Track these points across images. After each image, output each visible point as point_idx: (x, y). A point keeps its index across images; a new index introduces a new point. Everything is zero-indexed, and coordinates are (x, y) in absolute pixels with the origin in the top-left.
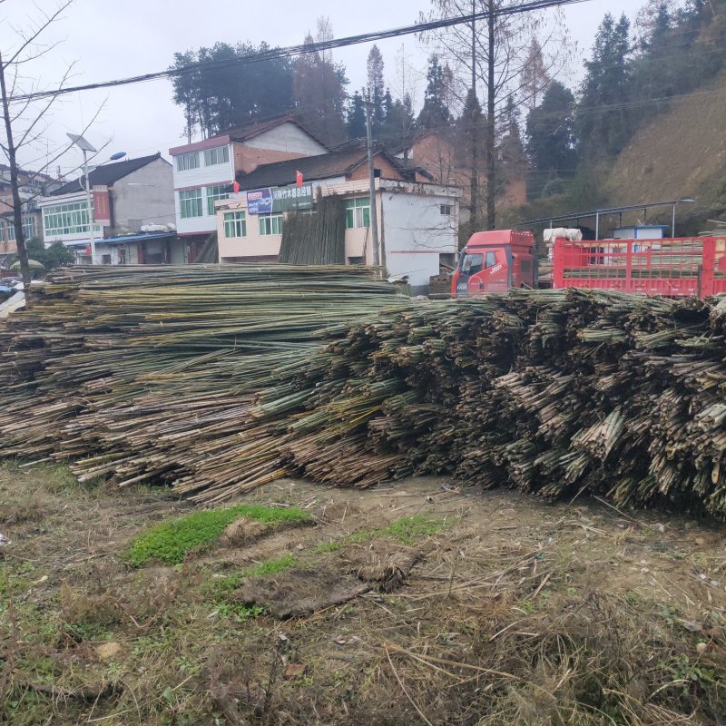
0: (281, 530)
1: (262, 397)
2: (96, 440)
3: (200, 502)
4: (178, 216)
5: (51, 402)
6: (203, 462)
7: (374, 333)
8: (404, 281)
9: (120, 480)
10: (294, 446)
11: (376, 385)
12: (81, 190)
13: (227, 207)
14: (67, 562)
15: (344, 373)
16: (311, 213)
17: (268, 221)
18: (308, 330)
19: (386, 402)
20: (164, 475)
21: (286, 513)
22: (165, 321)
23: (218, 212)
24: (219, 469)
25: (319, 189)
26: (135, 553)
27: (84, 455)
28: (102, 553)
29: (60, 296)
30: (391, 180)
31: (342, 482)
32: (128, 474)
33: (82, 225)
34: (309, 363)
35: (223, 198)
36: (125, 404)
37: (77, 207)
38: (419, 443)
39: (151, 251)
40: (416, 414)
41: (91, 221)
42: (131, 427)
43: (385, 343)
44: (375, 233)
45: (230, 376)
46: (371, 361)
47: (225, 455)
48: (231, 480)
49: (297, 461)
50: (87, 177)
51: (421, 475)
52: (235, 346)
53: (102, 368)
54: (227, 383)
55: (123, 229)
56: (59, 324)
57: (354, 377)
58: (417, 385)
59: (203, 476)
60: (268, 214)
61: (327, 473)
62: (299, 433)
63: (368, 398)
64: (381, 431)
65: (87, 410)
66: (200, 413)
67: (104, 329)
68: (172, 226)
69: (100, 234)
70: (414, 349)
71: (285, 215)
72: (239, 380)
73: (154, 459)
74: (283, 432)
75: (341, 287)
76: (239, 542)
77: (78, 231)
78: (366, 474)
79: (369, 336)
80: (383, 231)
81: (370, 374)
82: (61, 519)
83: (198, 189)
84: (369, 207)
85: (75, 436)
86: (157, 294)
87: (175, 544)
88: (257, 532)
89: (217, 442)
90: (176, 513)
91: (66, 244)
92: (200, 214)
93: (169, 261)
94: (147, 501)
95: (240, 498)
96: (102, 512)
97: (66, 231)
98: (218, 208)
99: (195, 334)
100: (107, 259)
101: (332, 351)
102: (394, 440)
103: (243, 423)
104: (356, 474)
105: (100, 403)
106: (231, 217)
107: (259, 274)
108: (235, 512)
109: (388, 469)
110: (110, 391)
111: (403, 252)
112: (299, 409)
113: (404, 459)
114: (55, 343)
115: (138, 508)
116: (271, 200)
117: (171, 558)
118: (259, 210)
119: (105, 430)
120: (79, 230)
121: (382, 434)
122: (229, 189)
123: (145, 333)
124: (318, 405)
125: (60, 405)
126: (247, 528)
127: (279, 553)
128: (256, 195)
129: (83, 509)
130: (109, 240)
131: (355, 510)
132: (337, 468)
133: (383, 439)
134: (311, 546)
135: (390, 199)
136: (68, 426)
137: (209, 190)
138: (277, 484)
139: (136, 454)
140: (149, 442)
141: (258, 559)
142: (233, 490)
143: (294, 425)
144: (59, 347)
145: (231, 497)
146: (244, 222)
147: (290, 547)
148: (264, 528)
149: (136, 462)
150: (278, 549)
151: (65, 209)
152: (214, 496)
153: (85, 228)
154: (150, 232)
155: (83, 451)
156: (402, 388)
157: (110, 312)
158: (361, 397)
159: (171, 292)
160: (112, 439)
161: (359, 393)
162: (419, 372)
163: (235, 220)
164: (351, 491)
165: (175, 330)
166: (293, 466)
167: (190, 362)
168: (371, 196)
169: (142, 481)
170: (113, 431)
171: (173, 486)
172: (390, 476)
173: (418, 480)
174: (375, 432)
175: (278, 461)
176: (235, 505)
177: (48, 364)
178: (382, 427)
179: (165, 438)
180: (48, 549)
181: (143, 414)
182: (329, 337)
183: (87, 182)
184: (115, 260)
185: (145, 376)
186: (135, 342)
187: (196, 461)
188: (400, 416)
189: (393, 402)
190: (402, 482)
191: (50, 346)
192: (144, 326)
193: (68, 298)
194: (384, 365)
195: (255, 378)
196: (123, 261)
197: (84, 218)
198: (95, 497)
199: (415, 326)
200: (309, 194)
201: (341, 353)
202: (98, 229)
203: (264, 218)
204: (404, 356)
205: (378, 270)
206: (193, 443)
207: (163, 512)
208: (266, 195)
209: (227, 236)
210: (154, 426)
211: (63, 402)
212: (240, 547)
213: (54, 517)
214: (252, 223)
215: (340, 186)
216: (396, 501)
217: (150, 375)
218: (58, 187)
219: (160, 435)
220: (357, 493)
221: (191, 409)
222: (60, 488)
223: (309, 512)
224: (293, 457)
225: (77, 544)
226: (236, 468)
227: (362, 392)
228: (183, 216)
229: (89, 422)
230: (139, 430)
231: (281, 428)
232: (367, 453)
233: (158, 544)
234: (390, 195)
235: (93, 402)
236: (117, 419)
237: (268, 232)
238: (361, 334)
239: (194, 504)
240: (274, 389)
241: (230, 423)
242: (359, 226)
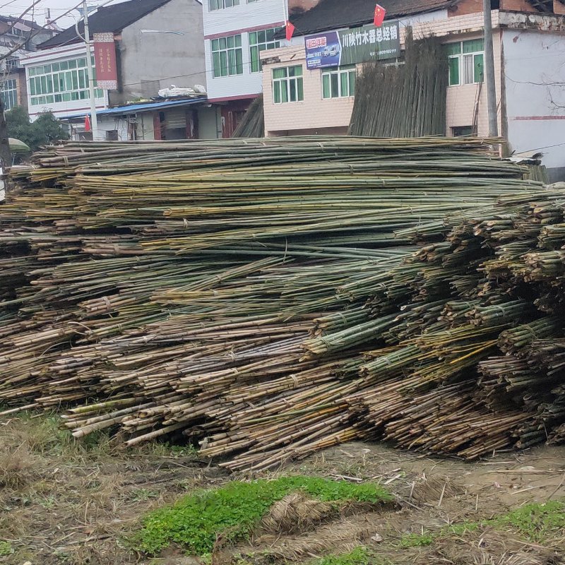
0: (349, 513)
1: (323, 326)
2: (96, 380)
3: (238, 470)
4: (209, 74)
5: (38, 328)
6: (241, 414)
7: (486, 235)
8: (535, 162)
9: (128, 436)
10: (369, 396)
11: (489, 309)
12: (79, 40)
13: (276, 60)
14: (58, 545)
15: (441, 292)
16: (397, 64)
17: (334, 77)
18: (389, 230)
19: (504, 334)
20: (187, 431)
21: (356, 489)
22: (190, 218)
23: (264, 67)
24: (262, 424)
25: (409, 29)
26: (147, 535)
27: (81, 402)
28: (103, 535)
29: (50, 184)
30: (516, 12)
31: (439, 450)
32: (139, 428)
33: (79, 90)
34: (391, 278)
35: (271, 47)
36: (135, 332)
37: (72, 64)
38: (555, 396)
39: (172, 124)
40: (551, 352)
41: (91, 83)
42: (144, 364)
43: (504, 248)
44: (492, 90)
45: (278, 295)
46: (482, 275)
47: (271, 405)
48: (279, 441)
49: (373, 417)
50: (86, 21)
51: (558, 444)
52: (286, 252)
53: (105, 282)
54: (274, 305)
55: (134, 94)
56: (49, 223)
57: (456, 297)
58: (550, 310)
59: (241, 434)
60: (335, 68)
61: (416, 436)
62: (376, 378)
63: (477, 327)
64: (496, 377)
65: (85, 340)
66: (236, 346)
67: (108, 230)
68: (202, 89)
69: (104, 101)
70: (548, 257)
71: (359, 68)
72: (290, 300)
73: (174, 407)
74: (353, 375)
75: (439, 168)
76: (290, 527)
77: (73, 99)
78: (475, 439)
79: (480, 238)
80: (503, 88)
81: (480, 294)
82: (50, 486)
83: (236, 35)
84: (483, 53)
85: (69, 375)
86: (180, 181)
87: (202, 526)
88: (315, 514)
89: (261, 386)
90: (203, 484)
91: (57, 116)
92: (240, 71)
93: (196, 136)
94: (165, 467)
95: (292, 467)
96: (103, 479)
97: (58, 99)
98: (265, 62)
99: (230, 236)
100: (112, 135)
101: (426, 261)
102: (520, 390)
103: (296, 362)
104: (460, 438)
105: (103, 331)
106: (282, 72)
107: (320, 151)
108: (285, 485)
109: (507, 434)
110: (115, 315)
111: (534, 118)
112: (376, 342)
113: (531, 419)
114: (43, 248)
115: (153, 475)
116: (338, 47)
117: (197, 545)
118: (322, 63)
119: (110, 367)
120: (75, 97)
121: (499, 382)
122: (280, 34)
123: (163, 235)
124: (403, 338)
125: (50, 333)
126: (301, 507)
127: (347, 545)
128: (318, 41)
129: (78, 474)
130: (116, 110)
131: (458, 490)
132: (432, 429)
133: (500, 389)
134: (393, 537)
135: (515, 40)
136: (59, 361)
137: (253, 36)
138: (344, 449)
139: (149, 400)
140: (168, 385)
141: (318, 553)
142: (282, 454)
143: (369, 366)
144: (48, 254)
145: (279, 464)
146: (300, 80)
147: (363, 537)
148: (325, 509)
149: (150, 411)
150: (345, 540)
151: (56, 68)
152: (256, 463)
153: (82, 93)
154: (170, 98)
155: (79, 396)
156: (529, 315)
157: (117, 206)
158: (467, 327)
159: (198, 178)
160: (119, 379)
161: (464, 320)
162: (555, 291)
163: (289, 78)
164: (452, 464)
165: (204, 230)
166: (368, 425)
167: (224, 274)
168: (485, 36)
169: (158, 438)
170: (121, 368)
171: (199, 447)
172: (510, 444)
173: (554, 450)
174: (487, 378)
175: (346, 416)
176: (284, 474)
177: (36, 277)
178: (498, 371)
179: (189, 378)
180: (33, 526)
181: (160, 345)
182: (420, 239)
183: (86, 28)
184: (124, 135)
185: (163, 294)
186: (149, 247)
187: (230, 413)
188: (525, 356)
189: (516, 335)
190: (529, 453)
191: (36, 252)
192: (161, 225)
193: (61, 186)
194: (501, 280)
195: (313, 299)
196: (134, 135)
197: (83, 80)
198: (94, 459)
199: (550, 223)
200: (394, 36)
201: (438, 262)
202: (101, 95)
203: (328, 73)
204: (532, 266)
205: (495, 143)
206: (228, 387)
207: (185, 481)
208: (332, 40)
209: (277, 100)
210: (175, 363)
211: (54, 328)
212: (292, 533)
213: (41, 484)
214: (312, 81)
215: (440, 24)
216: (519, 480)
217: (171, 292)
218: (48, 37)
219: (183, 375)
220: (460, 466)
221: (224, 340)
222: (48, 446)
223: (390, 490)
224: (367, 412)
225: (72, 520)
226: (286, 424)
227: (468, 318)
228: (216, 74)
229: (89, 356)
230: (155, 368)
231: (349, 370)
232: (476, 408)
233: (180, 524)
234: (514, 35)
235: (93, 328)
236: (125, 352)
237: (335, 93)
238: (468, 235)
239: (228, 472)
240: (340, 314)
241: (279, 361)
242: (467, 82)
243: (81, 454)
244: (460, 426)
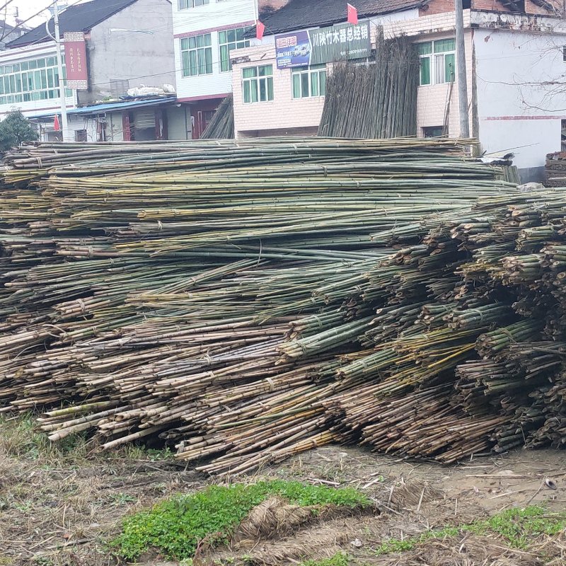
0: (328, 518)
1: (298, 329)
2: (72, 383)
3: (214, 474)
4: (179, 75)
5: (12, 330)
6: (217, 417)
7: (464, 237)
8: (506, 162)
9: (104, 439)
10: (345, 399)
11: (467, 312)
12: (48, 39)
13: (246, 59)
14: (38, 548)
15: (418, 295)
16: (367, 63)
17: (305, 77)
18: (366, 233)
19: (482, 337)
20: (163, 434)
21: (335, 494)
22: (164, 220)
23: (234, 66)
24: (238, 428)
25: (380, 29)
26: (126, 540)
27: (56, 405)
28: (82, 539)
29: (23, 185)
30: (487, 12)
31: (416, 454)
32: (115, 432)
33: (48, 89)
34: (367, 280)
35: (240, 46)
36: (110, 334)
37: (41, 63)
38: (533, 400)
39: (142, 123)
40: (529, 356)
41: (61, 82)
42: (120, 367)
43: (482, 251)
44: (464, 90)
45: (253, 298)
46: (460, 278)
47: (247, 409)
48: (256, 445)
49: (350, 421)
50: (56, 20)
51: (536, 448)
52: (261, 255)
53: (80, 285)
54: (248, 308)
55: (103, 93)
56: (23, 224)
57: (433, 301)
58: (528, 313)
59: (218, 438)
60: (305, 67)
61: (393, 440)
62: (352, 382)
63: (455, 331)
64: (474, 380)
65: (59, 343)
66: (212, 349)
67: (81, 231)
68: (171, 89)
69: (73, 100)
70: (527, 260)
71: (330, 68)
72: (266, 303)
73: (150, 411)
74: (330, 379)
75: (413, 170)
76: (269, 532)
77: (42, 98)
78: (453, 443)
79: (457, 241)
80: (474, 88)
81: (457, 297)
82: (27, 490)
83: (206, 34)
84: (455, 52)
85: (44, 378)
86: (153, 183)
87: (181, 531)
88: (294, 518)
89: (237, 390)
90: (181, 487)
91: (26, 115)
92: (209, 70)
93: (166, 136)
94: (142, 470)
95: (270, 471)
96: (80, 483)
97: (27, 98)
98: (235, 61)
99: (205, 238)
100: (81, 135)
101: (401, 263)
102: (496, 395)
103: (272, 365)
104: (437, 442)
105: (78, 333)
106: (252, 72)
107: (294, 152)
108: (264, 489)
109: (484, 438)
110: (91, 317)
111: (505, 118)
112: (353, 346)
113: (509, 423)
114: (17, 250)
115: (129, 478)
116: (309, 47)
117: (176, 550)
118: (292, 62)
119: (85, 369)
120: (44, 96)
121: (477, 385)
122: (250, 33)
123: (137, 237)
124: (379, 341)
125: (24, 335)
126: (279, 511)
127: (327, 551)
128: (288, 40)
129: (54, 477)
130: (85, 109)
131: (437, 494)
132: (409, 433)
133: (477, 393)
134: (373, 543)
135: (486, 40)
136: (34, 364)
137: (223, 34)
138: (320, 452)
139: (126, 404)
140: (144, 388)
141: (297, 558)
142: (259, 458)
143: (345, 369)
144: (22, 256)
145: (256, 469)
146: (270, 80)
147: (342, 542)
148: (304, 513)
149: (126, 414)
150: (325, 545)
151: (25, 66)
152: (233, 467)
153: (51, 92)
154: (140, 98)
155: (54, 399)
156: (508, 318)
157: (90, 207)
158: (444, 331)
159: (172, 180)
160: (95, 382)
161: (442, 324)
162: (533, 294)
163: (259, 78)
164: (429, 468)
165: (178, 232)
166: (344, 428)
167: (199, 277)
168: (456, 36)
169: (134, 441)
170: (96, 371)
171: (175, 450)
172: (488, 448)
173: (531, 454)
174: (465, 382)
175: (323, 420)
176: (262, 478)
177: (10, 279)
178: (476, 375)
179: (165, 382)
180: (11, 531)
181: (134, 348)
182: (395, 242)
183: (57, 27)
184: (93, 136)
185: (138, 297)
186: (124, 249)
187: (207, 416)
188: (504, 359)
189: (495, 338)
190: (506, 457)
191: (10, 254)
192: (136, 227)
193: (34, 187)
194: (478, 284)
195: (289, 301)
196: (103, 138)
197: (54, 79)
198: (71, 462)
199: (528, 226)
200: (365, 35)
201: (415, 265)
202: (69, 94)
203: (300, 73)
204: (510, 269)
205: (469, 143)
206: (204, 390)
207: (163, 485)
208: (302, 39)
209: (247, 100)
210: (151, 366)
211: (28, 330)
212: (271, 538)
213: (17, 488)
214: (283, 81)
215: (410, 23)
216: (498, 485)
217: (145, 294)
218: (16, 36)
219: (159, 378)
220: (438, 471)
221: (200, 343)
222: (24, 449)
223: (369, 494)
224: (344, 415)
225: (49, 525)
226: (263, 427)
227: (446, 322)
228: (185, 74)
229: (63, 359)
230: (130, 371)
231: (325, 373)
232: (453, 412)
233: (159, 529)
234: (486, 34)
235: (68, 331)
236: (100, 355)
237: (305, 93)
238: (445, 238)
239: (205, 476)
240: (315, 317)
241: (255, 365)
242: (438, 82)
243: (57, 457)
244: (438, 430)
